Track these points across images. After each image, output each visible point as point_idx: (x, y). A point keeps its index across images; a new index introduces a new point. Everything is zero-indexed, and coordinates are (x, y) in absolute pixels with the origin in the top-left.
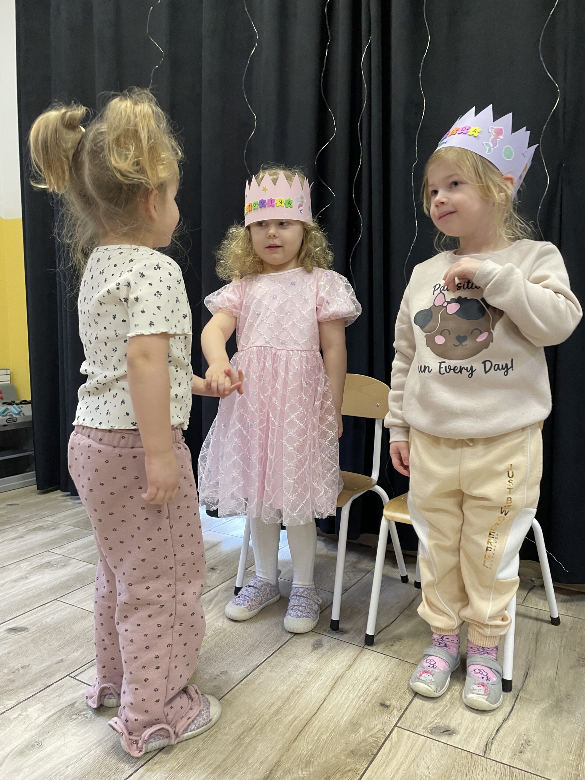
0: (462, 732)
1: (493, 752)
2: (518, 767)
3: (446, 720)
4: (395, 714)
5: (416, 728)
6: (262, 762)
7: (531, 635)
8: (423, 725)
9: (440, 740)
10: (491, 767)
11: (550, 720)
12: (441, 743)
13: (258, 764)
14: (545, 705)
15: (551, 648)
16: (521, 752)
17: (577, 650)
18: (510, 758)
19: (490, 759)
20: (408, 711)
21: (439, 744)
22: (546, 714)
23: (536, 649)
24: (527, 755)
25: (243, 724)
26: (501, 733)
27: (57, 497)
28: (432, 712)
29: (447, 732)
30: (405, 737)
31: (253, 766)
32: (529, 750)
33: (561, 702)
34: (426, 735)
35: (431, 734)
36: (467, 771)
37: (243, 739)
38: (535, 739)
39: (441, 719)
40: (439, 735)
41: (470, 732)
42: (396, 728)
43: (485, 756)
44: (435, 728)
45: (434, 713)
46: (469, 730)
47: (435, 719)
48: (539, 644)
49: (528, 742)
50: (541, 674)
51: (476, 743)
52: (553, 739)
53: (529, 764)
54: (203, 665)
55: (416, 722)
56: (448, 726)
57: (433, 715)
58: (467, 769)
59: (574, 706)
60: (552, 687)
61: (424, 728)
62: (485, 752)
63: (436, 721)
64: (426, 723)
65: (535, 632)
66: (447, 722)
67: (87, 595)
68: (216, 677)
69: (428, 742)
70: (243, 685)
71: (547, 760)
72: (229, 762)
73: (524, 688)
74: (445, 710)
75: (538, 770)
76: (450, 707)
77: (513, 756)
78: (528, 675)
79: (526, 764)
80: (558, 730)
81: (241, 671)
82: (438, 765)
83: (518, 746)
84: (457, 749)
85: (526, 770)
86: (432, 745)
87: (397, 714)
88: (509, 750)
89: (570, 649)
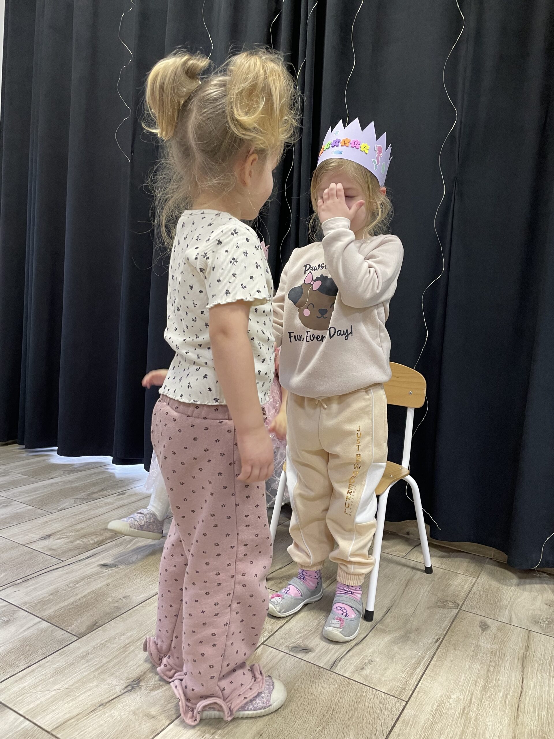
0: (317, 651)
1: (338, 667)
2: (355, 680)
3: (307, 641)
4: (265, 634)
5: (279, 646)
6: (139, 666)
7: (403, 581)
8: (286, 644)
9: (297, 656)
10: (333, 678)
11: (396, 646)
12: (296, 658)
13: (136, 666)
14: (396, 634)
15: (417, 591)
16: (363, 669)
17: (439, 595)
18: (351, 673)
19: (334, 672)
20: (277, 633)
21: (294, 660)
22: (394, 642)
23: (404, 592)
24: (367, 671)
25: (131, 636)
26: (351, 653)
27: (13, 449)
28: (297, 635)
29: (305, 651)
30: (269, 652)
31: (131, 668)
32: (369, 667)
33: (410, 633)
34: (286, 652)
35: (290, 651)
36: (312, 680)
37: (128, 647)
38: (377, 660)
39: (303, 640)
40: (298, 652)
41: (324, 652)
42: (262, 646)
43: (331, 670)
44: (296, 647)
45: (299, 636)
46: (324, 650)
47: (298, 640)
48: (407, 588)
49: (370, 662)
50: (401, 612)
51: (326, 660)
52: (392, 660)
53: (366, 678)
54: (110, 591)
55: (281, 641)
56: (307, 646)
57: (297, 637)
58: (312, 679)
59: (420, 637)
60: (406, 622)
61: (286, 646)
62: (332, 667)
63: (298, 642)
64: (289, 642)
65: (408, 578)
66: (307, 643)
67: (21, 531)
68: (119, 600)
69: (286, 656)
70: (141, 607)
71: (382, 676)
72: (112, 664)
73: (382, 621)
74: (309, 634)
75: (372, 683)
76: (314, 632)
77: (355, 671)
78: (389, 612)
79: (364, 678)
80: (399, 655)
81: (141, 596)
82: (289, 674)
83: (362, 664)
84: (309, 663)
85: (362, 682)
86: (289, 659)
87: (267, 635)
88: (353, 666)
89: (433, 594)
